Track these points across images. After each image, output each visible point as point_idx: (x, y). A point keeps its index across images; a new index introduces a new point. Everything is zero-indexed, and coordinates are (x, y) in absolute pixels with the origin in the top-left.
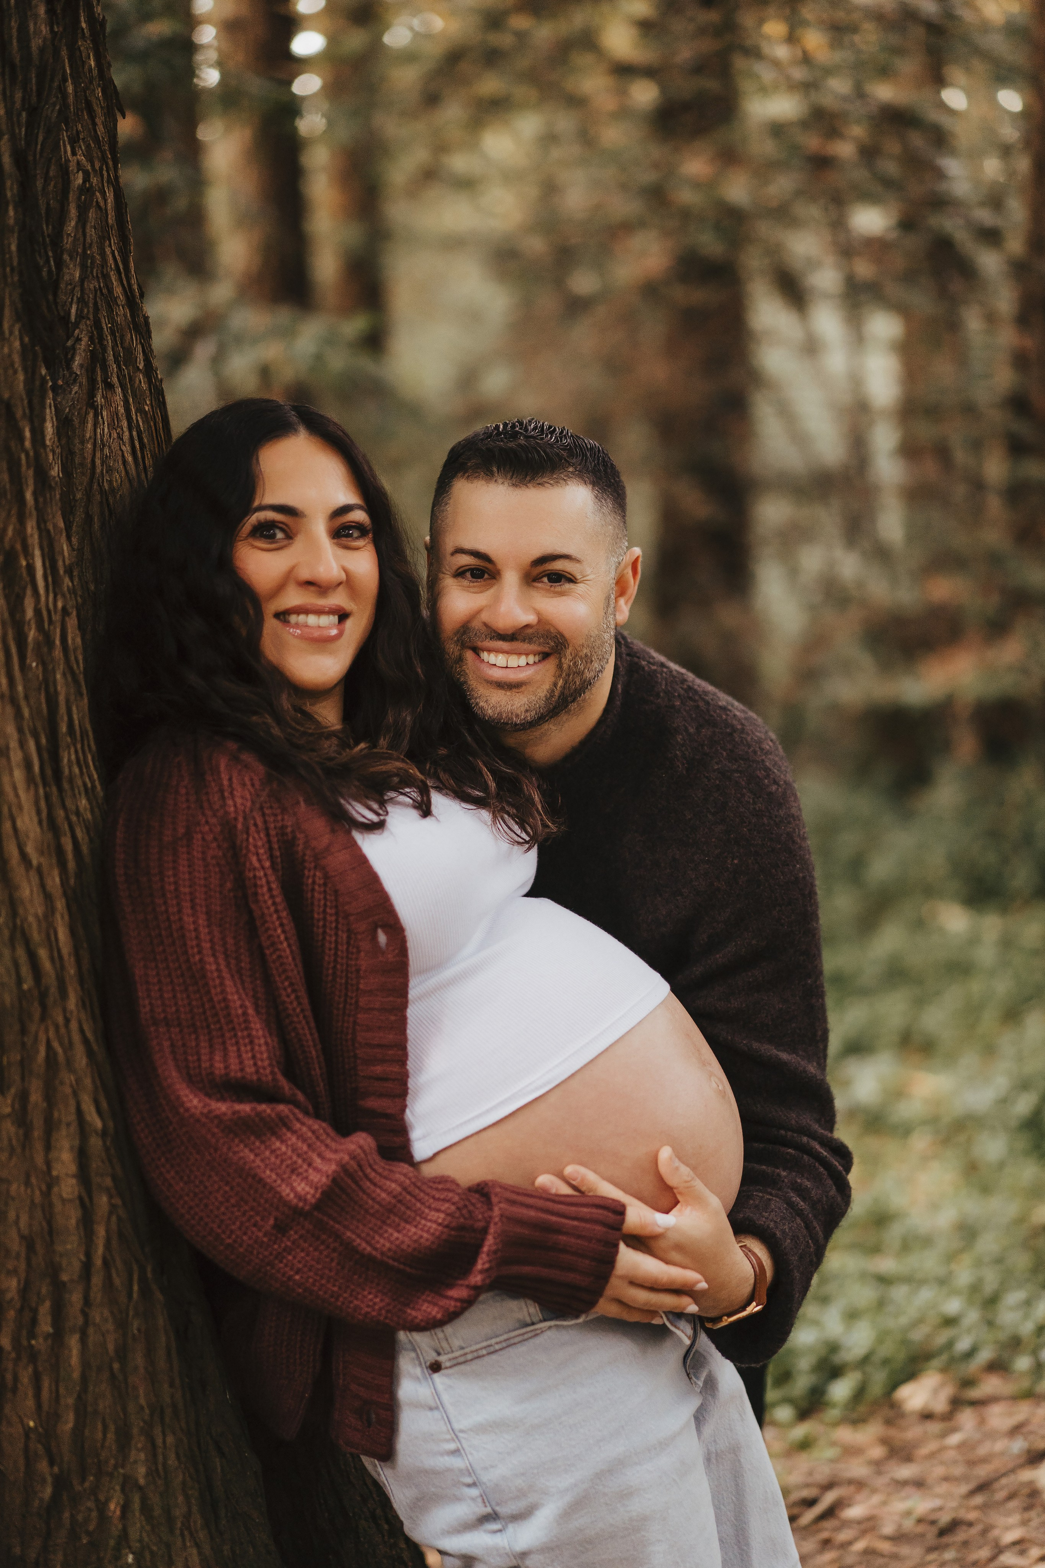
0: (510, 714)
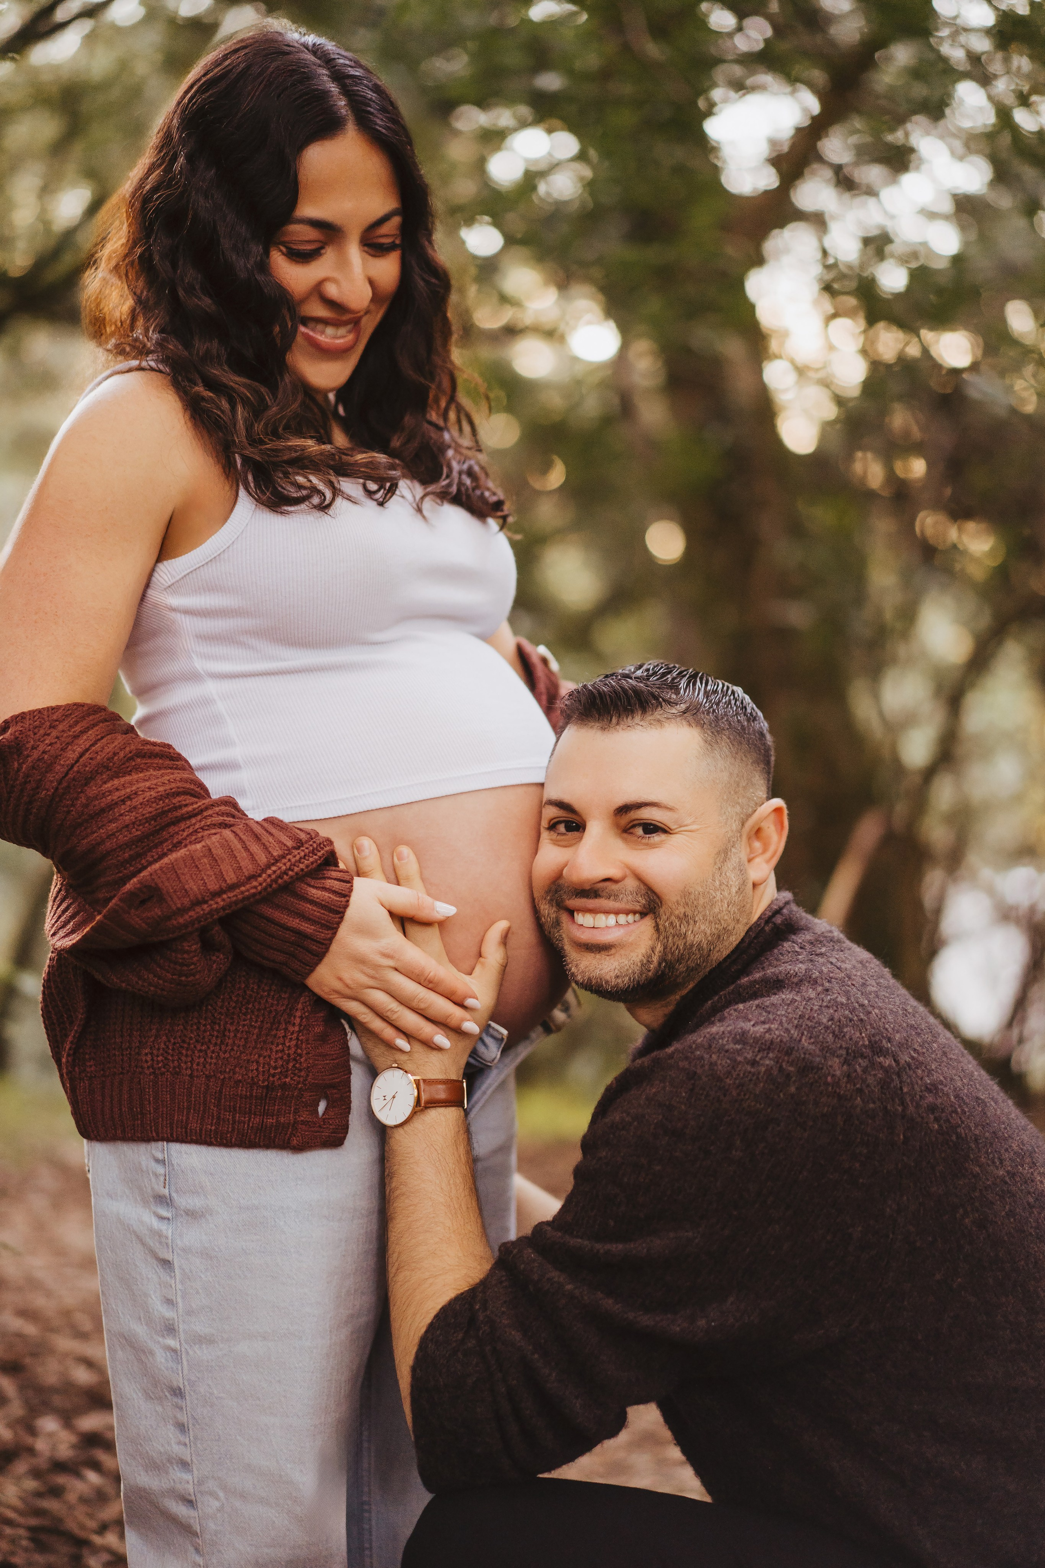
0: (599, 980)
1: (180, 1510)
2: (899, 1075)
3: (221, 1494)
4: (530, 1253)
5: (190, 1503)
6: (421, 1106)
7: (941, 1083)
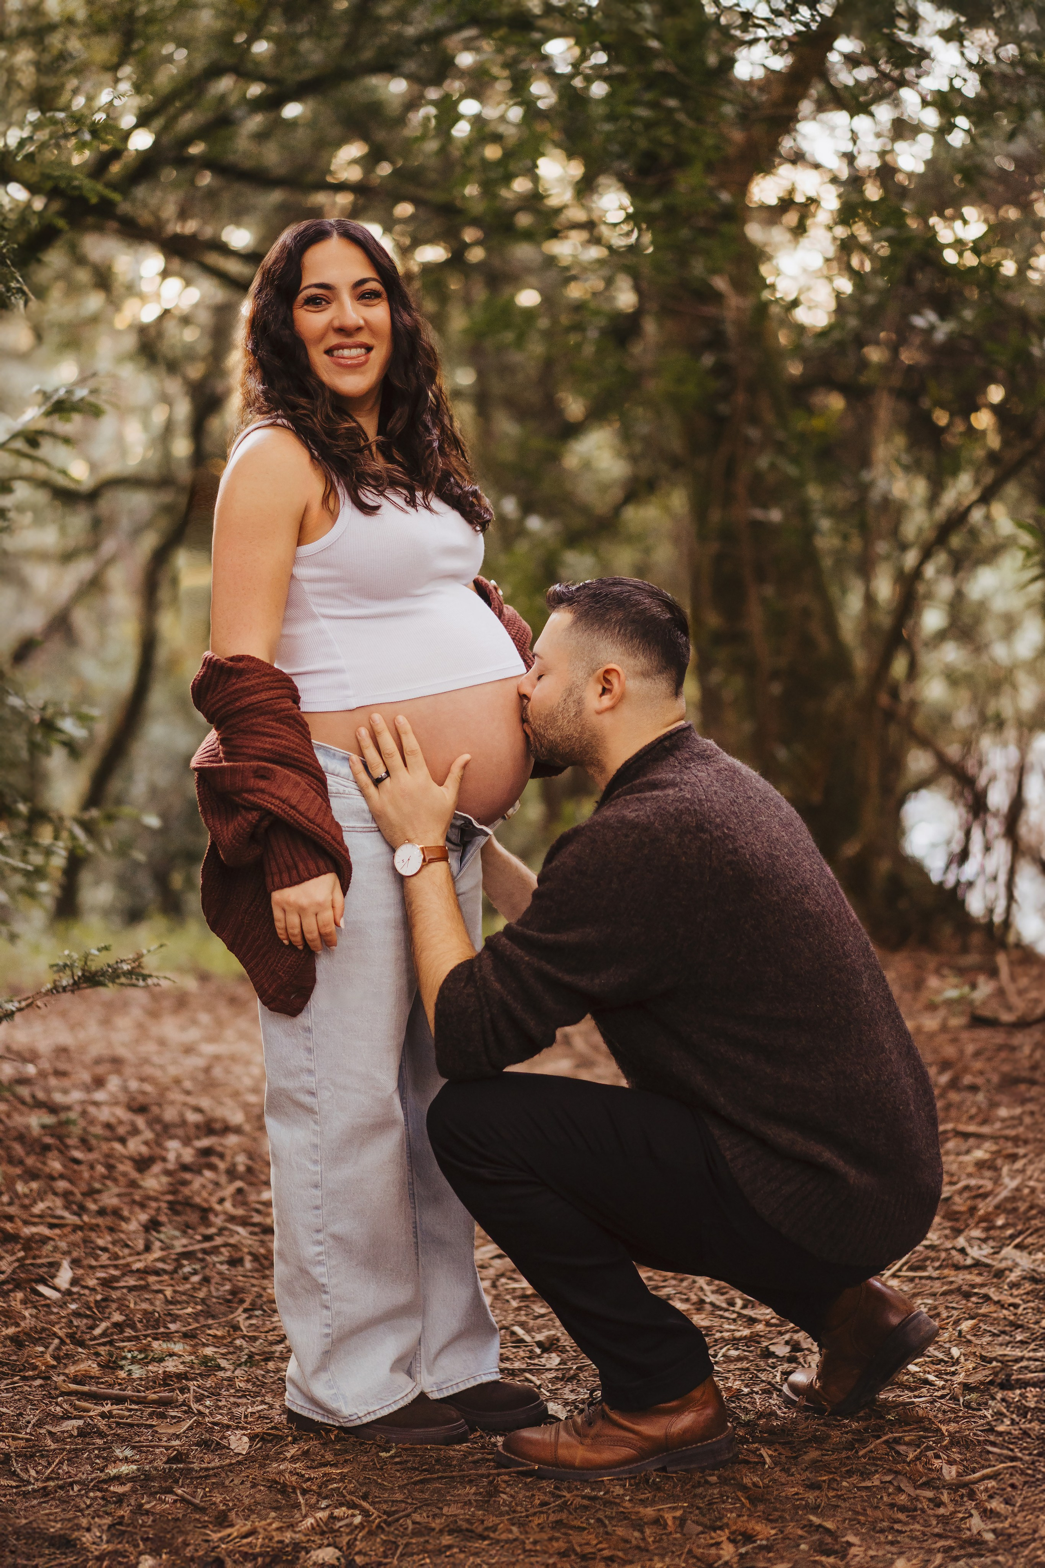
1: (307, 1099)
2: (711, 844)
3: (332, 1088)
4: (504, 940)
5: (313, 1094)
6: (426, 862)
7: (742, 847)
